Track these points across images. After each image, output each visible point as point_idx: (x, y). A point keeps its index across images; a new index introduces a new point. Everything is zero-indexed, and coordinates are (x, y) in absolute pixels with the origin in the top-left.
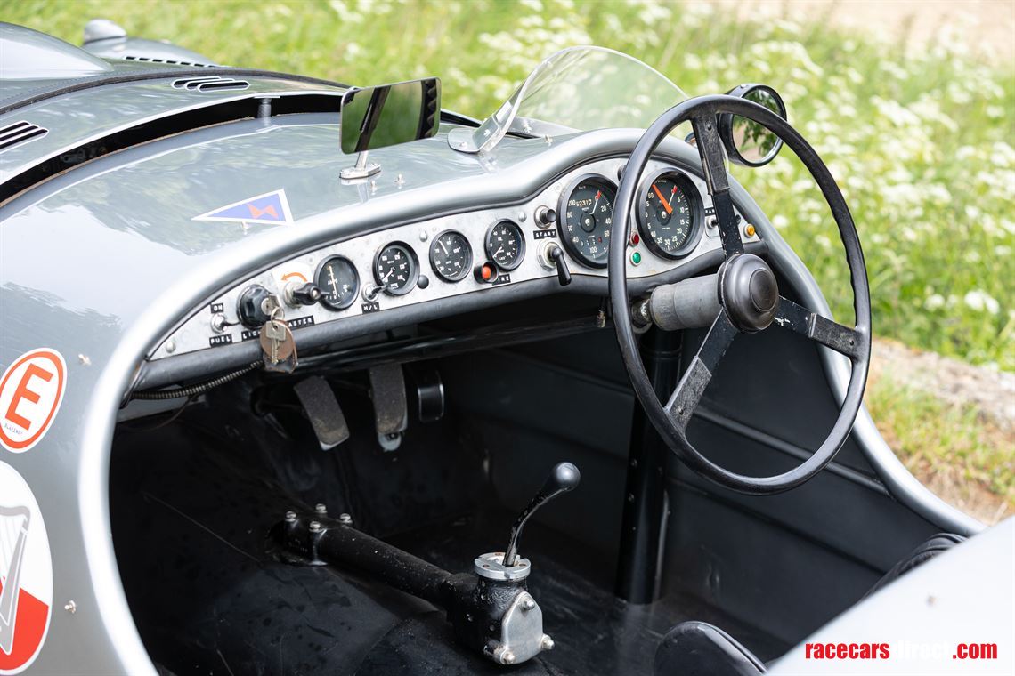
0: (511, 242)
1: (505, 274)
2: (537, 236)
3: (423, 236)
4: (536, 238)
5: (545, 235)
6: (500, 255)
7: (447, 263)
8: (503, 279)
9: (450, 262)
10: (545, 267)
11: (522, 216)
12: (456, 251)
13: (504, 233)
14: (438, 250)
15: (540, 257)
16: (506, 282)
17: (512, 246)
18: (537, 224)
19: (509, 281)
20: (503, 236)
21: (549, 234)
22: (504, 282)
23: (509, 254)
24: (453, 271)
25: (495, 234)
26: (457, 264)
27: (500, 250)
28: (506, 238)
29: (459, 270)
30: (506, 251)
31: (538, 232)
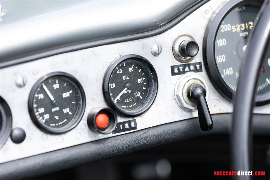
0: (140, 81)
1: (130, 119)
2: (176, 71)
3: (20, 81)
4: (173, 74)
5: (187, 69)
6: (124, 97)
7: (54, 110)
8: (127, 126)
9: (57, 109)
10: (183, 108)
11: (155, 49)
12: (66, 95)
13: (131, 70)
14: (41, 96)
15: (178, 96)
16: (131, 128)
17: (142, 85)
18: (177, 57)
19: (135, 128)
20: (130, 74)
21: (192, 67)
22: (127, 129)
23: (137, 94)
24: (61, 120)
25: (120, 72)
26: (67, 110)
27: (125, 91)
28: (134, 76)
29: (69, 118)
30: (133, 92)
31: (178, 67)
